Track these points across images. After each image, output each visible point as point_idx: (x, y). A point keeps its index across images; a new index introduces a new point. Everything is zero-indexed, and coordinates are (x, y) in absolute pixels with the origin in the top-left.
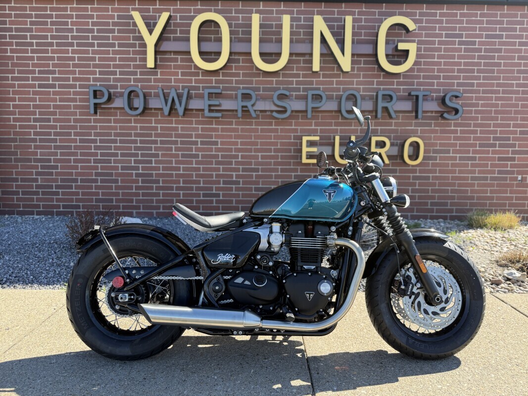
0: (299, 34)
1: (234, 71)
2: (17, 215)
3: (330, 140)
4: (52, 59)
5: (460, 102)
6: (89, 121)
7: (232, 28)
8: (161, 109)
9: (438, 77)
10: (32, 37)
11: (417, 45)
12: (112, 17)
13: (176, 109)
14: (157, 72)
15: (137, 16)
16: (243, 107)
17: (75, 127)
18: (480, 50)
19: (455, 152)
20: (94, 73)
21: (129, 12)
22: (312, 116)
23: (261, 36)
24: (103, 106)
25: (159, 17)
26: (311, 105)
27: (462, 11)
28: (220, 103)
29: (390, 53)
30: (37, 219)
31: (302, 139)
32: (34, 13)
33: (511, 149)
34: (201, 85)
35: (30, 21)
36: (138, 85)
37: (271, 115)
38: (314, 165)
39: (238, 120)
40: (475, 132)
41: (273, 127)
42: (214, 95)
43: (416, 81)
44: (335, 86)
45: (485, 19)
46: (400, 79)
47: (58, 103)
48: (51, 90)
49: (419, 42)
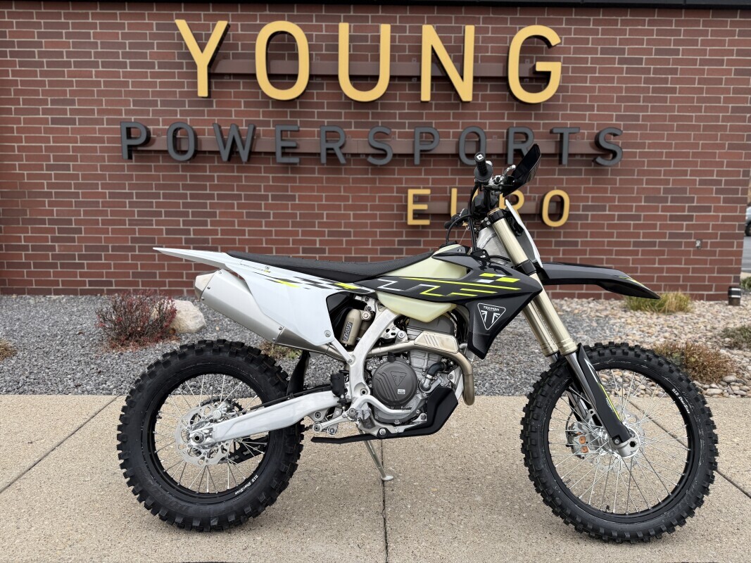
0: (402, 48)
1: (315, 100)
2: (28, 294)
3: (446, 193)
4: (70, 84)
5: (620, 142)
6: (122, 168)
7: (312, 41)
8: (218, 153)
9: (591, 108)
10: (41, 54)
11: (563, 63)
12: (149, 26)
13: (238, 153)
14: (212, 101)
15: (182, 25)
16: (328, 149)
17: (102, 177)
18: (647, 71)
19: (612, 208)
20: (127, 103)
21: (173, 20)
22: (421, 161)
23: (352, 52)
24: (139, 148)
25: (214, 26)
26: (419, 148)
27: (623, 18)
28: (297, 144)
29: (527, 75)
30: (54, 301)
31: (407, 193)
32: (42, 21)
33: (687, 205)
34: (271, 119)
35: (37, 32)
36: (187, 120)
37: (366, 160)
38: (424, 226)
39: (321, 167)
40: (639, 182)
41: (370, 176)
42: (289, 133)
43: (561, 113)
44: (452, 120)
45: (655, 28)
46: (540, 110)
47: (79, 145)
48: (70, 126)
49: (566, 61)
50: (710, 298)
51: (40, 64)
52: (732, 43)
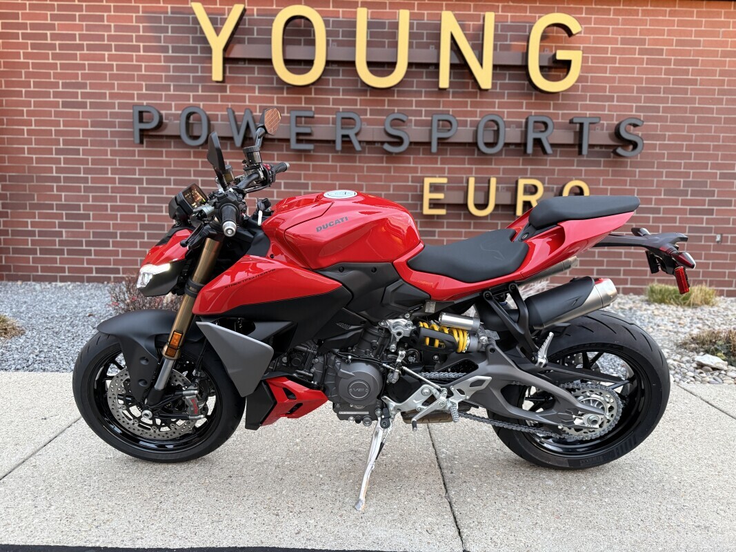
0: (420, 36)
1: (331, 87)
2: (34, 281)
3: (462, 183)
4: (82, 67)
5: (640, 133)
6: (133, 153)
7: (329, 27)
8: (231, 139)
9: (611, 99)
10: (54, 37)
11: (583, 53)
12: (164, 10)
13: (251, 137)
14: (226, 87)
15: (198, 8)
16: (343, 136)
17: (112, 162)
18: (668, 62)
20: (139, 87)
21: (188, 4)
22: (438, 149)
23: (369, 39)
24: (151, 133)
25: (230, 10)
26: (436, 135)
27: (644, 8)
28: (312, 131)
29: (546, 64)
30: (61, 287)
31: (423, 182)
32: (56, 3)
33: (707, 199)
34: (286, 106)
35: (51, 14)
36: (200, 105)
37: (381, 148)
38: (439, 216)
39: (335, 154)
40: (659, 174)
41: (384, 165)
42: (303, 119)
43: (580, 103)
44: (469, 109)
45: (676, 19)
46: (558, 100)
47: (90, 129)
48: (81, 110)
49: (586, 50)
50: (730, 294)
51: (52, 47)
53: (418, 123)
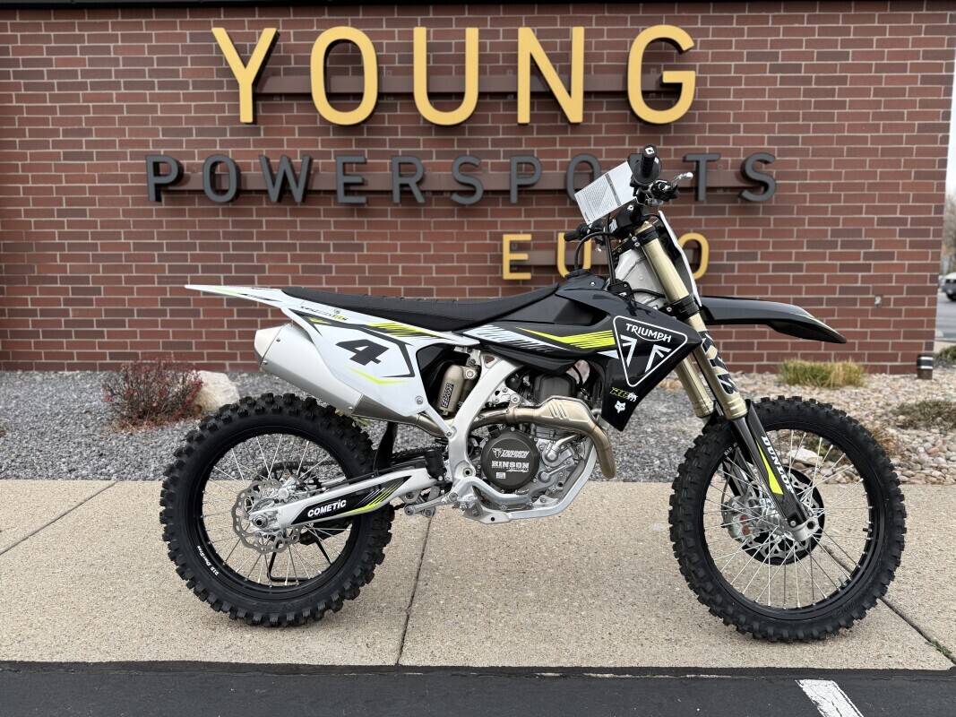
0: (495, 58)
1: (387, 125)
2: (36, 370)
3: (552, 239)
4: (86, 110)
5: (774, 171)
6: (149, 213)
7: (381, 51)
8: (265, 192)
9: (736, 129)
10: (52, 74)
11: (698, 73)
12: (182, 37)
13: (290, 192)
14: (260, 128)
15: (220, 34)
16: (402, 186)
17: (125, 224)
18: (807, 80)
19: (765, 256)
20: (154, 132)
21: (210, 29)
22: (519, 199)
23: (431, 64)
24: (171, 188)
25: (260, 34)
26: (516, 182)
27: (776, 14)
28: (363, 179)
29: (652, 87)
30: (67, 377)
31: (501, 239)
32: (52, 34)
33: (862, 251)
34: (332, 150)
35: (47, 47)
36: (228, 152)
37: (450, 198)
38: (524, 281)
39: (394, 207)
40: (800, 222)
41: (456, 219)
42: (354, 165)
43: (697, 135)
44: (558, 147)
45: (817, 26)
46: (670, 132)
47: (97, 185)
48: (86, 162)
49: (703, 69)
50: (894, 370)
51: (50, 87)
52: (917, 43)
53: (495, 167)
